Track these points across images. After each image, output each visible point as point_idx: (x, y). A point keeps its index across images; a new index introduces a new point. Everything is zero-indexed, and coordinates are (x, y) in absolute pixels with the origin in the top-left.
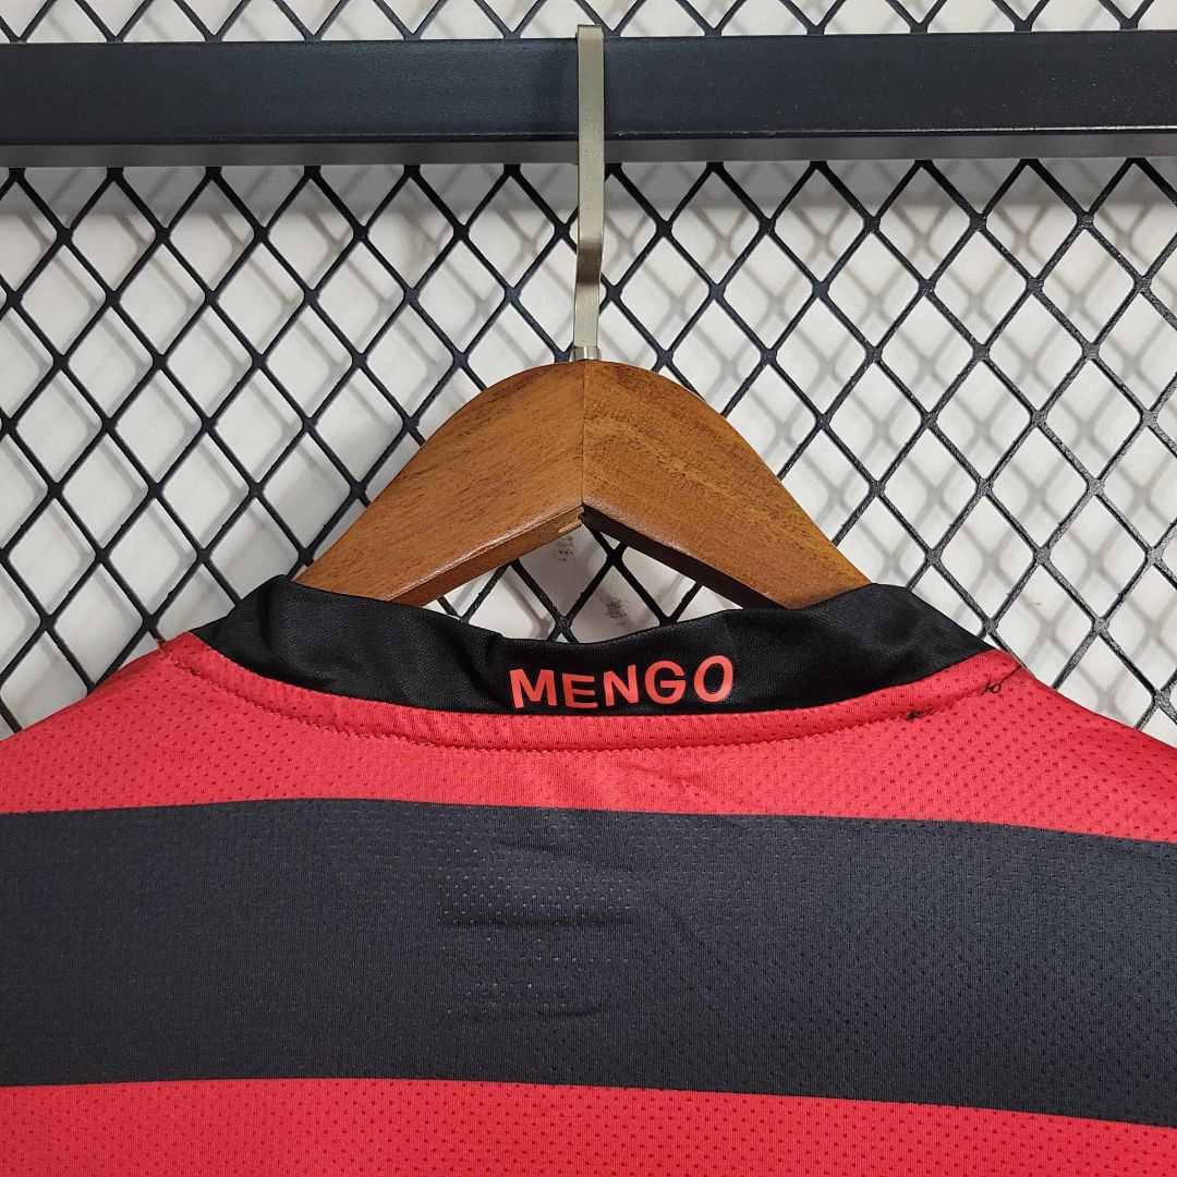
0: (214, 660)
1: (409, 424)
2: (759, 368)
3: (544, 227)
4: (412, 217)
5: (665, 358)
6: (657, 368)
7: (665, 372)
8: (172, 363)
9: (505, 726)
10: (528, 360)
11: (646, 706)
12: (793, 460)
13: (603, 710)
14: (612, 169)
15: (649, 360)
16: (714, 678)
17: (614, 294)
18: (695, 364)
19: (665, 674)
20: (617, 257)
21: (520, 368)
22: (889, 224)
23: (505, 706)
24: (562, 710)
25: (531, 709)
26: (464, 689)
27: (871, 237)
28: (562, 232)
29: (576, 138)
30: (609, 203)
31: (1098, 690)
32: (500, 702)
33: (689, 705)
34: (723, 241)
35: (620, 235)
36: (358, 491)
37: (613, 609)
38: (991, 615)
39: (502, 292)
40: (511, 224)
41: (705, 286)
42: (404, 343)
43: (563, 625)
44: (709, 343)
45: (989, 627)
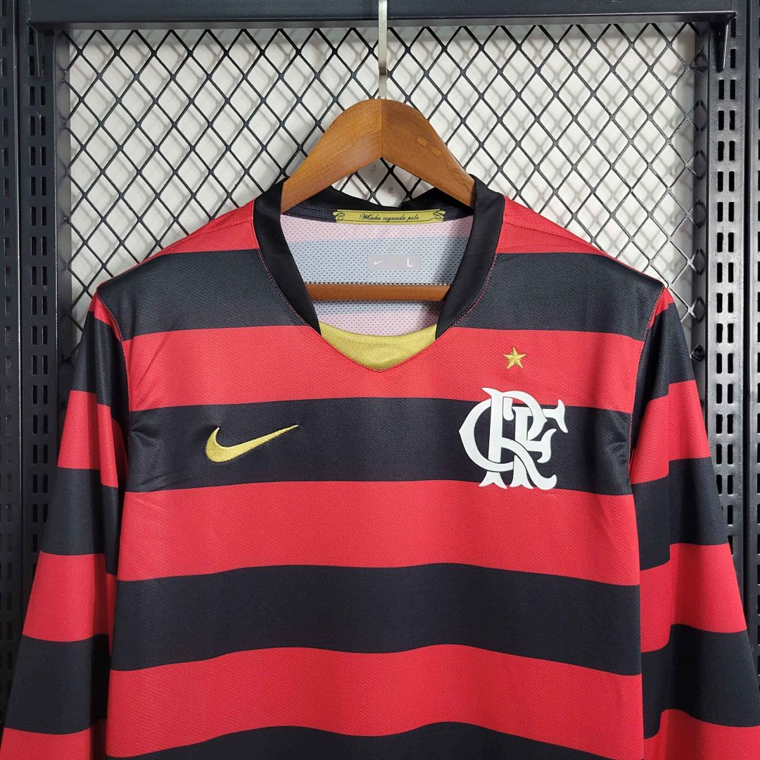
1: (318, 123)
2: (441, 101)
3: (364, 49)
4: (316, 45)
5: (408, 98)
6: (405, 102)
7: (408, 103)
8: (232, 101)
10: (358, 99)
12: (453, 135)
14: (390, 28)
15: (403, 99)
18: (420, 102)
20: (391, 60)
21: (356, 102)
28: (371, 51)
29: (378, 19)
30: (389, 39)
31: (558, 217)
35: (392, 52)
36: (300, 148)
37: (390, 190)
38: (519, 189)
39: (350, 74)
40: (352, 47)
41: (422, 71)
42: (314, 94)
43: (373, 195)
44: (424, 92)
45: (519, 193)
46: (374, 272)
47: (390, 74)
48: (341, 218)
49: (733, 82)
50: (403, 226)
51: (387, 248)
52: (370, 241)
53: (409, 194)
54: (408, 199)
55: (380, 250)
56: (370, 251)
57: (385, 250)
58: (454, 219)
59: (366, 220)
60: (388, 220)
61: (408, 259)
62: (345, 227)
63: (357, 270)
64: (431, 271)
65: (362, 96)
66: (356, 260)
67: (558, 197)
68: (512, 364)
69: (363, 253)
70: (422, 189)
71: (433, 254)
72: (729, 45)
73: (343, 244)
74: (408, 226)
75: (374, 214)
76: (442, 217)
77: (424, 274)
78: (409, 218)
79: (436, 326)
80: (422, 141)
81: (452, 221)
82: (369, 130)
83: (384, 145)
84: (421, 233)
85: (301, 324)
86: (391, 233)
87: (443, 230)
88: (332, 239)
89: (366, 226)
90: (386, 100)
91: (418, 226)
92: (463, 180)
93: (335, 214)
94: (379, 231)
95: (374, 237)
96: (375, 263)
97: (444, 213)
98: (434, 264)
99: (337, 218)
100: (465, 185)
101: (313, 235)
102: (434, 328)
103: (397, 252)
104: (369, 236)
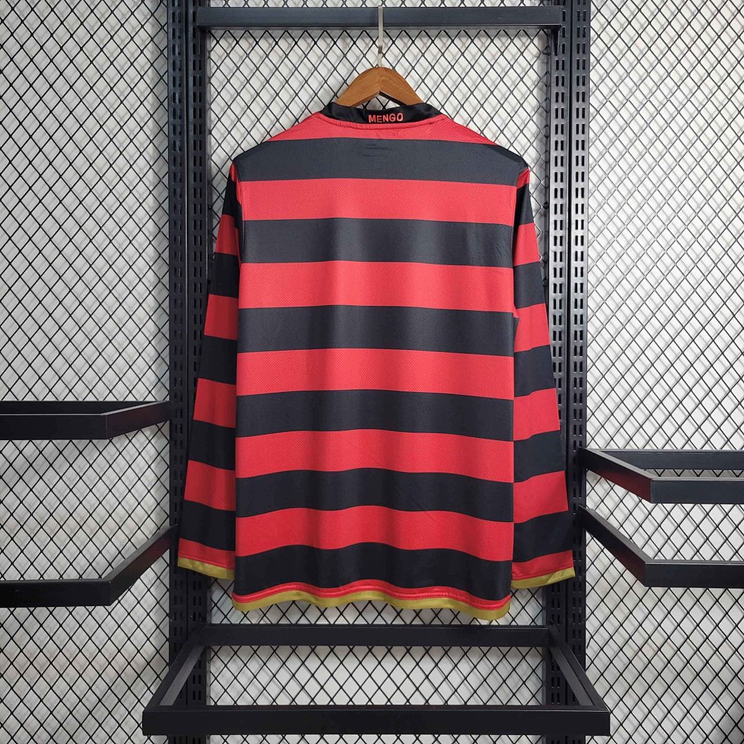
0: (322, 116)
1: (345, 81)
3: (371, 42)
4: (344, 40)
9: (368, 126)
11: (390, 122)
13: (383, 123)
14: (384, 30)
16: (400, 117)
17: (384, 55)
19: (392, 116)
21: (365, 70)
23: (368, 122)
24: (377, 123)
25: (372, 123)
26: (361, 120)
28: (374, 43)
29: (378, 26)
32: (367, 121)
33: (396, 122)
35: (385, 43)
39: (362, 55)
41: (401, 54)
44: (402, 65)
49: (563, 61)
65: (369, 67)
72: (561, 41)
90: (381, 69)
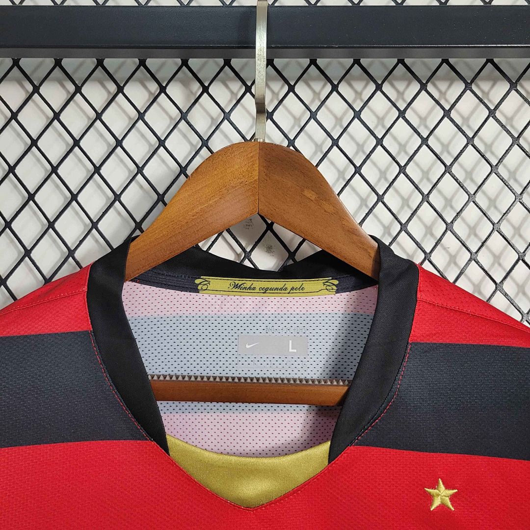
1: (183, 170)
2: (331, 147)
3: (241, 88)
5: (291, 143)
6: (288, 146)
7: (291, 148)
10: (231, 142)
12: (345, 186)
14: (270, 63)
15: (285, 143)
18: (306, 148)
20: (271, 101)
22: (386, 88)
27: (379, 93)
28: (248, 89)
30: (268, 78)
31: (474, 284)
34: (316, 94)
35: (273, 92)
36: (161, 198)
37: (269, 249)
38: (428, 251)
39: (223, 115)
40: (227, 86)
41: (309, 113)
42: (180, 136)
43: (248, 255)
44: (310, 137)
45: (427, 256)
46: (246, 358)
47: (270, 116)
48: (204, 288)
50: (284, 299)
51: (264, 327)
52: (241, 317)
53: (292, 255)
54: (291, 262)
55: (254, 329)
56: (242, 329)
57: (260, 329)
58: (350, 291)
59: (236, 290)
60: (265, 291)
61: (290, 341)
62: (209, 299)
63: (224, 354)
64: (321, 358)
65: (237, 139)
66: (223, 342)
67: (477, 262)
68: (437, 503)
69: (232, 333)
70: (308, 250)
71: (323, 336)
73: (206, 320)
74: (291, 299)
75: (248, 282)
76: (334, 287)
77: (311, 361)
78: (292, 289)
79: (329, 443)
80: (310, 194)
81: (348, 293)
82: (242, 180)
83: (262, 199)
84: (307, 308)
85: (142, 438)
86: (269, 308)
87: (335, 304)
88: (193, 314)
89: (237, 297)
90: (264, 143)
91: (303, 298)
92: (362, 243)
93: (197, 281)
94: (253, 305)
95: (247, 311)
96: (248, 346)
97: (336, 282)
98: (324, 349)
99: (199, 287)
100: (366, 250)
101: (168, 308)
102: (327, 446)
103: (276, 333)
104: (241, 311)
